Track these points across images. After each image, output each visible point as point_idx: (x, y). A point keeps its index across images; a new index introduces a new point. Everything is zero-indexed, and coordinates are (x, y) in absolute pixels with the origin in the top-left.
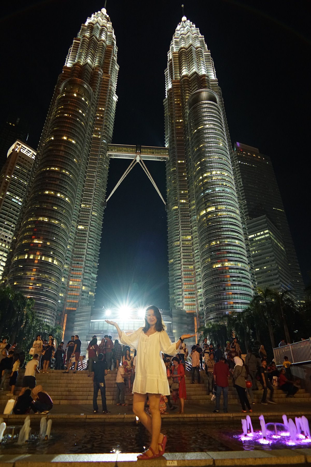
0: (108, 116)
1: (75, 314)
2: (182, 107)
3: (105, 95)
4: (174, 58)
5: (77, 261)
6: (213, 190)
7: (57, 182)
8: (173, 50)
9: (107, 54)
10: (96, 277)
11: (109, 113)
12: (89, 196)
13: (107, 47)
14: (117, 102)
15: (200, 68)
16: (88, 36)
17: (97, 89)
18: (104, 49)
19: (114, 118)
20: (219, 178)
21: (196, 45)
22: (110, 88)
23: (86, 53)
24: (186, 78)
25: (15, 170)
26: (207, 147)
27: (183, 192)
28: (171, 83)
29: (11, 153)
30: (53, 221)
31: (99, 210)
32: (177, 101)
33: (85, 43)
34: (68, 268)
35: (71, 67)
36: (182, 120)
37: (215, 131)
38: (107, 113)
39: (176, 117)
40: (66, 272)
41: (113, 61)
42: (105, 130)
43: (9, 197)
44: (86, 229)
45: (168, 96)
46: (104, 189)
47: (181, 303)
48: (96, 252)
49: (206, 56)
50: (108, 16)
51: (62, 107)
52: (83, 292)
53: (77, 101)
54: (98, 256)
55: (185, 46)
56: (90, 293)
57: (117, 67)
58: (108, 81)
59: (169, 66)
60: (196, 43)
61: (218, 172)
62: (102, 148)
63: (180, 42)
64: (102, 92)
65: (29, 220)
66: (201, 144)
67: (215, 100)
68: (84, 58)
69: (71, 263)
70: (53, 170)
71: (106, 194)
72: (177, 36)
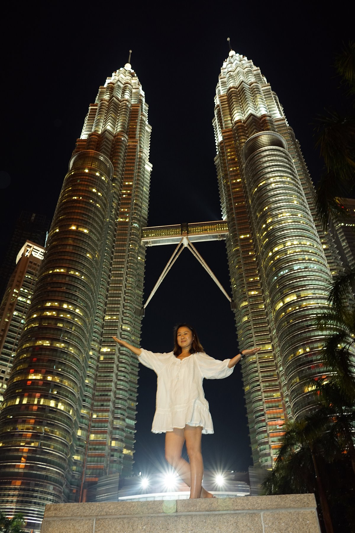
0: (139, 192)
1: (96, 489)
2: (239, 162)
3: (132, 165)
4: (221, 102)
5: (100, 401)
6: (290, 270)
7: (63, 289)
8: (220, 93)
9: (132, 114)
10: (134, 424)
11: (139, 188)
12: (115, 304)
13: (132, 106)
14: (151, 172)
15: (257, 107)
16: (106, 98)
17: (121, 159)
18: (127, 109)
19: (148, 193)
20: (297, 250)
21: (249, 81)
22: (140, 155)
23: (105, 119)
24: (239, 124)
25: (24, 281)
26: (274, 209)
27: (252, 280)
28: (221, 134)
29: (20, 259)
30: (57, 345)
31: (133, 321)
32: (231, 155)
33: (104, 107)
34: (88, 413)
35: (87, 138)
36: (240, 180)
37: (284, 184)
38: (137, 187)
39: (232, 177)
40: (84, 420)
41: (142, 121)
42: (135, 210)
43: (16, 318)
44: (113, 351)
45: (219, 152)
46: (140, 291)
47: (269, 458)
48: (132, 384)
49: (265, 91)
50: (132, 71)
51: (70, 188)
52: (113, 450)
53: (90, 178)
54: (136, 390)
55: (235, 85)
56: (125, 451)
57: (148, 129)
58: (135, 147)
59: (217, 114)
60: (249, 78)
61: (296, 242)
62: (133, 235)
63: (227, 82)
64: (127, 163)
65: (24, 347)
66: (265, 207)
67: (280, 144)
68: (103, 125)
69: (92, 405)
70: (58, 272)
71: (143, 298)
72: (223, 75)
